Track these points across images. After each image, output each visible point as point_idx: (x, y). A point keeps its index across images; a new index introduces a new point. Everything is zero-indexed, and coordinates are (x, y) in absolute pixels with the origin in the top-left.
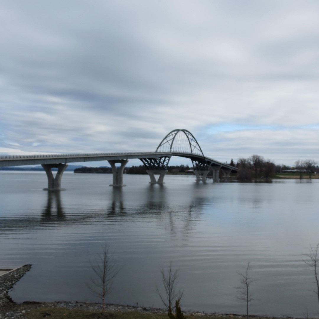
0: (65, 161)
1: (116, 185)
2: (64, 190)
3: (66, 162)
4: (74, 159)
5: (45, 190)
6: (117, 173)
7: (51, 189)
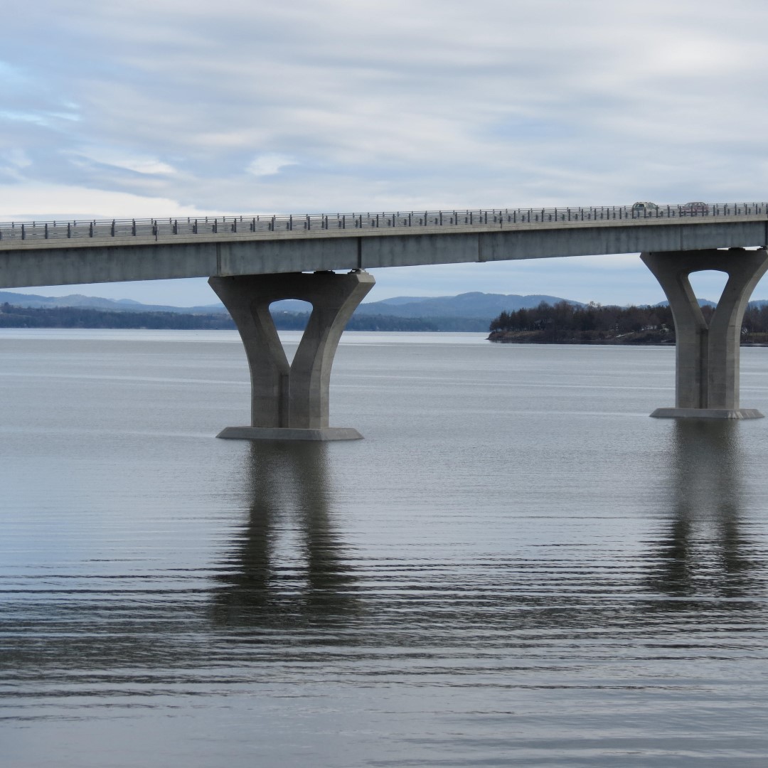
0: (354, 259)
1: (693, 412)
2: (352, 437)
3: (359, 266)
4: (411, 245)
5: (230, 435)
6: (703, 333)
7: (270, 433)
